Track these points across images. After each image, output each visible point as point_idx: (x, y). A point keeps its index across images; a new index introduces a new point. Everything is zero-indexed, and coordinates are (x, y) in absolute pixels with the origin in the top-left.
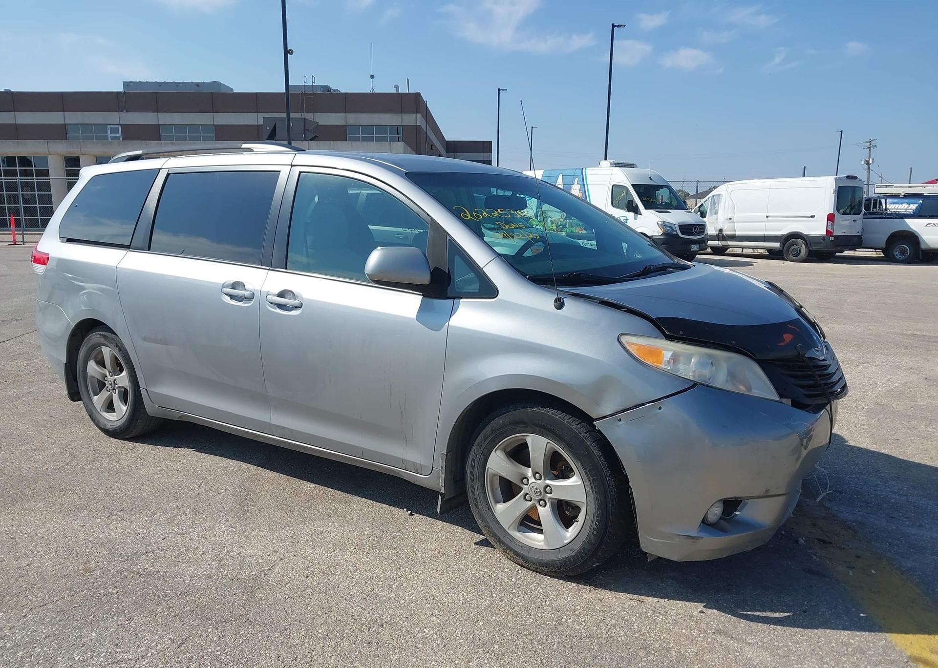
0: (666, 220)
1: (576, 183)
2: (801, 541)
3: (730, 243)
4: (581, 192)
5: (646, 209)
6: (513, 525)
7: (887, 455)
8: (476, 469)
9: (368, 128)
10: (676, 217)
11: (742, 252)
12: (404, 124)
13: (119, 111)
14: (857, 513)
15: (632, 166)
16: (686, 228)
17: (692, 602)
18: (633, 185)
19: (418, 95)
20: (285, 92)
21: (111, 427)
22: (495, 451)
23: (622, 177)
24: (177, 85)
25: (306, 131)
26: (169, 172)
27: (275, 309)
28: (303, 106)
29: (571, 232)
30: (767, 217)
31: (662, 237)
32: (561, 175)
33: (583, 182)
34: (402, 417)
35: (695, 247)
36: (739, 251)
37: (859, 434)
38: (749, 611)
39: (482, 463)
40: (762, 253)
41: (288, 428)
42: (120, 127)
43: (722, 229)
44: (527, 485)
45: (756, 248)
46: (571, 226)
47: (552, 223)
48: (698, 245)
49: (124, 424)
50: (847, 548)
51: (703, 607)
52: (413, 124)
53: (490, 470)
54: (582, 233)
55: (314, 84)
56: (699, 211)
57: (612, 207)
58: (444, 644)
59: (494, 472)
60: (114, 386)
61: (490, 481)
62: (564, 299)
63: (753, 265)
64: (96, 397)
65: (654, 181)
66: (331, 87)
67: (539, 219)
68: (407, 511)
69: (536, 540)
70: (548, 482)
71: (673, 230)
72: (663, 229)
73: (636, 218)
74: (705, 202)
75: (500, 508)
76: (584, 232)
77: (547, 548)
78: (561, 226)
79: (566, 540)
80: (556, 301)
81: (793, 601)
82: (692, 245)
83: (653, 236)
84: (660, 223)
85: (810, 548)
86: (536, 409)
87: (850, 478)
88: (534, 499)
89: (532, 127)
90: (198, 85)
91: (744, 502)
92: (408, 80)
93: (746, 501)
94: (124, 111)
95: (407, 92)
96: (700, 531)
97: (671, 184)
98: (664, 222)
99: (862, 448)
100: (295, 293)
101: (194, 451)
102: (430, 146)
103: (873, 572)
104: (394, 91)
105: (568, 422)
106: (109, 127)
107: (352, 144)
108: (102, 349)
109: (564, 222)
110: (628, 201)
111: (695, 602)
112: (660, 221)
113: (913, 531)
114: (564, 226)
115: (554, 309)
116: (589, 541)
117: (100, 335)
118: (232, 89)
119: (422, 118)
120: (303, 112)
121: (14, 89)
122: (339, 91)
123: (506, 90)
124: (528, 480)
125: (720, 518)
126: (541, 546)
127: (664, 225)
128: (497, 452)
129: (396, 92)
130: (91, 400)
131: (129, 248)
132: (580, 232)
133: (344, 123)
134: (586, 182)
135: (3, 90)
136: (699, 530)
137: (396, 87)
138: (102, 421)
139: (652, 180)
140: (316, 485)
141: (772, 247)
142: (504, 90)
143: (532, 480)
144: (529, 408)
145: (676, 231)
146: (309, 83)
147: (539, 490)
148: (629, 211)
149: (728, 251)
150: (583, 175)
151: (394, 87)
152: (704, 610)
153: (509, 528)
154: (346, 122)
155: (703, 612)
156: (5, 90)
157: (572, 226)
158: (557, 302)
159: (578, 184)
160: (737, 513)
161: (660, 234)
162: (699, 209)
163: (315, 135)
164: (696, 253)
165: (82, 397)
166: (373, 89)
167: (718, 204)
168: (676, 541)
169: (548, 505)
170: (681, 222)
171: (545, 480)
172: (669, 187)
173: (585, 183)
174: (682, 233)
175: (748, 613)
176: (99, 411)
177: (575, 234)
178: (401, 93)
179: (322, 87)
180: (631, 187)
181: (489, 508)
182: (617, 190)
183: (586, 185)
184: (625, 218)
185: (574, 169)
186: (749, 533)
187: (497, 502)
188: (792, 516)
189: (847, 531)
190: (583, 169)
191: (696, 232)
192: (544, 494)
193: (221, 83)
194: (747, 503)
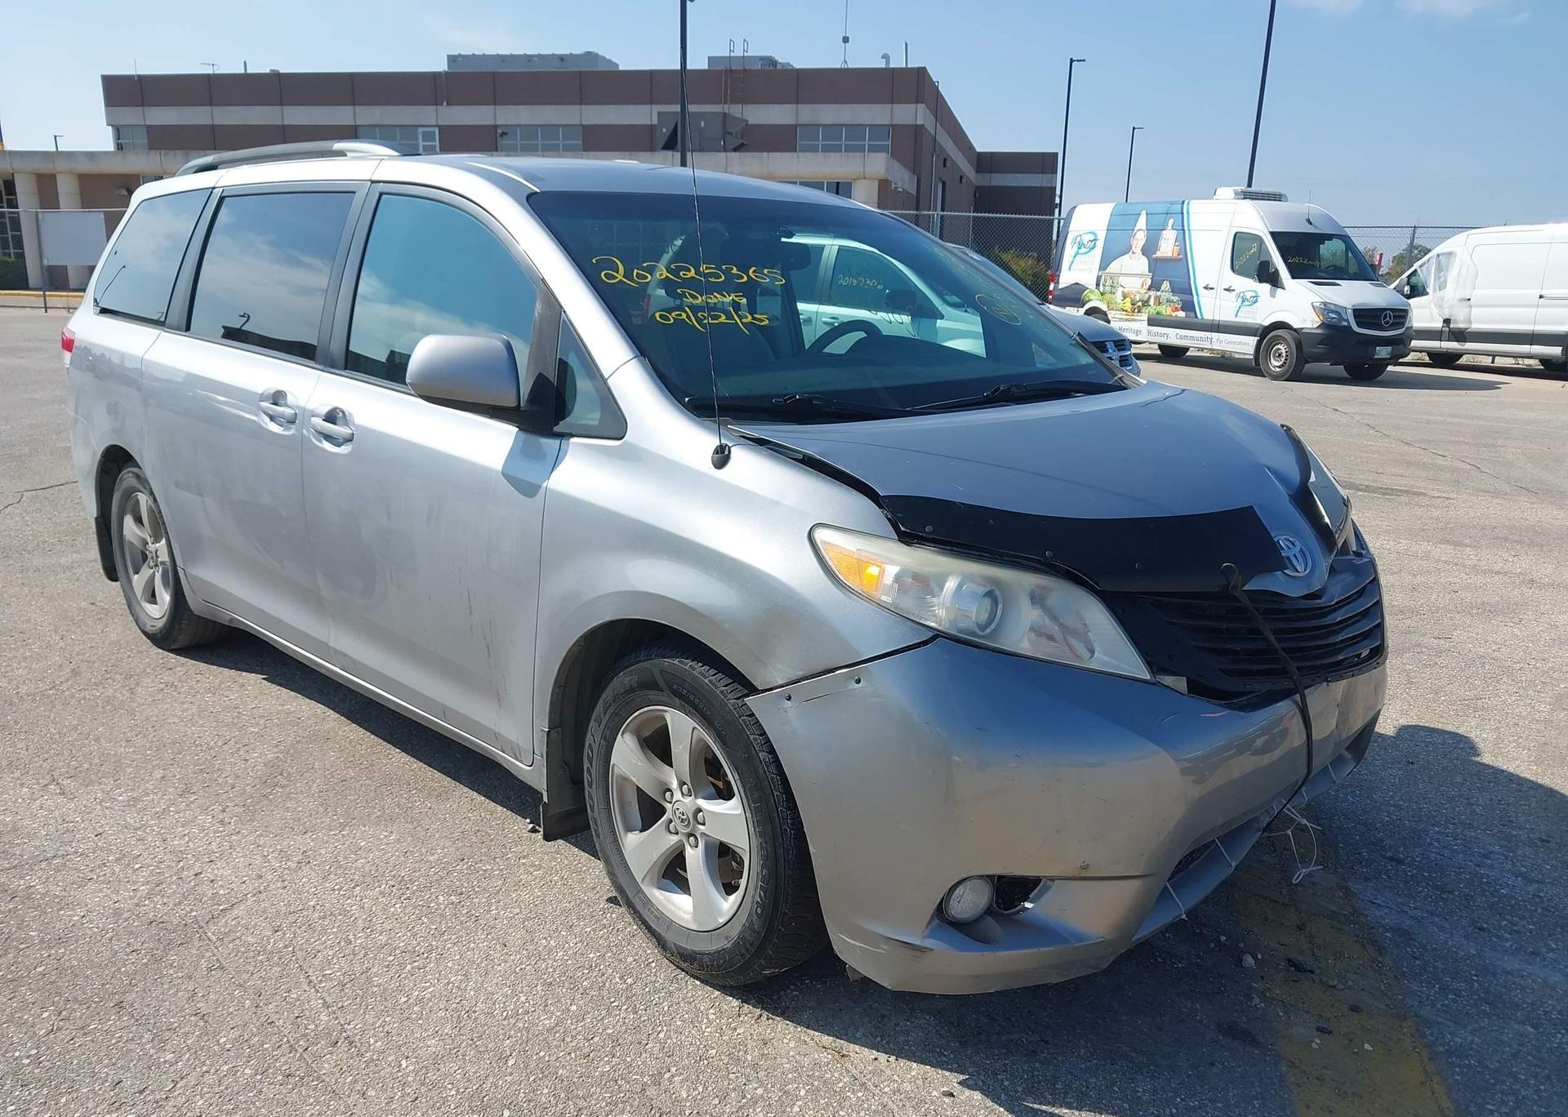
0: (1330, 299)
1: (1170, 227)
2: (1249, 960)
3: (1469, 346)
4: (1177, 244)
5: (1293, 277)
6: (649, 876)
7: (1551, 789)
8: (594, 763)
9: (833, 130)
10: (1351, 294)
11: (1493, 362)
12: (895, 122)
13: (436, 103)
14: (1410, 912)
15: (1277, 197)
16: (1366, 316)
17: (942, 1069)
18: (1273, 234)
19: (921, 73)
20: (679, 68)
21: (151, 628)
22: (622, 734)
23: (1255, 220)
24: (528, 58)
25: (728, 136)
26: (223, 195)
27: (321, 442)
28: (726, 91)
29: (1158, 313)
30: (1541, 297)
31: (1319, 331)
32: (1144, 212)
33: (1183, 226)
34: (489, 655)
35: (1383, 352)
36: (1486, 361)
37: (1514, 741)
38: (1049, 1104)
39: (603, 753)
40: (1530, 365)
41: (350, 657)
42: (437, 130)
43: (1450, 320)
44: (671, 803)
45: (1520, 357)
46: (1158, 302)
47: (1125, 296)
48: (1389, 349)
49: (165, 625)
50: (1341, 987)
51: (959, 1083)
52: (910, 122)
53: (616, 768)
54: (1176, 316)
55: (746, 54)
56: (1408, 284)
57: (1232, 273)
58: (416, 1095)
59: (623, 774)
60: (157, 560)
61: (617, 790)
62: (732, 449)
63: (1500, 388)
64: (136, 576)
65: (1315, 227)
66: (776, 58)
67: (1101, 288)
68: (530, 823)
69: (679, 906)
70: (701, 802)
71: (1341, 319)
72: (1323, 316)
73: (1273, 295)
74: (1420, 267)
75: (632, 841)
76: (1182, 314)
77: (695, 928)
78: (1140, 304)
79: (721, 918)
80: (716, 451)
81: (1155, 1091)
82: (1378, 348)
83: (1303, 329)
84: (1318, 304)
85: (1262, 977)
86: (676, 662)
87: (1439, 832)
88: (681, 832)
89: (1134, 128)
90: (562, 58)
91: (1046, 883)
92: (906, 44)
93: (1049, 883)
94: (445, 104)
95: (904, 66)
96: (929, 936)
97: (1349, 232)
98: (1325, 304)
99: (1503, 771)
100: (347, 414)
101: (264, 679)
102: (942, 161)
103: (1367, 1047)
104: (882, 64)
105: (722, 692)
106: (420, 130)
107: (798, 157)
108: (139, 497)
109: (1147, 296)
110: (1261, 262)
111: (948, 1070)
112: (1317, 301)
113: (1512, 964)
114: (1146, 303)
115: (710, 468)
116: (749, 927)
117: (132, 472)
118: (615, 64)
119: (928, 111)
120: (725, 103)
121: (284, 69)
122: (792, 66)
123: (1084, 60)
124: (672, 795)
125: (985, 913)
126: (687, 921)
127: (1325, 309)
128: (625, 735)
129: (884, 66)
130: (130, 581)
131: (164, 326)
132: (1174, 314)
133: (793, 122)
134: (1189, 226)
135: (268, 71)
136: (928, 931)
137: (886, 57)
138: (142, 617)
139: (1311, 224)
140: (412, 759)
141: (1550, 356)
142: (1080, 61)
143: (677, 796)
144: (668, 657)
145: (1347, 321)
146: (738, 53)
147: (685, 817)
148: (1261, 281)
149: (1463, 360)
150: (1182, 213)
151: (882, 58)
152: (957, 1089)
153: (643, 879)
154: (797, 118)
155: (952, 1095)
156: (271, 70)
157: (1160, 304)
158: (717, 453)
159: (1173, 229)
160: (1028, 905)
161: (1315, 326)
162: (1409, 280)
163: (741, 141)
164: (1384, 363)
165: (119, 576)
166: (845, 61)
167: (1447, 271)
168: (884, 950)
169: (701, 845)
170: (1357, 305)
171: (696, 797)
172: (1345, 239)
173: (1186, 228)
174: (1359, 325)
175: (1044, 1108)
176: (139, 599)
177: (1165, 318)
178: (893, 68)
179: (762, 59)
180: (1269, 237)
181: (616, 841)
182: (1241, 242)
183: (1187, 232)
184: (1254, 295)
185: (1168, 202)
186: (1042, 949)
187: (629, 829)
188: (1184, 916)
189: (1364, 946)
190: (1183, 202)
191: (1387, 323)
192: (694, 825)
193: (597, 55)
194: (1050, 887)
